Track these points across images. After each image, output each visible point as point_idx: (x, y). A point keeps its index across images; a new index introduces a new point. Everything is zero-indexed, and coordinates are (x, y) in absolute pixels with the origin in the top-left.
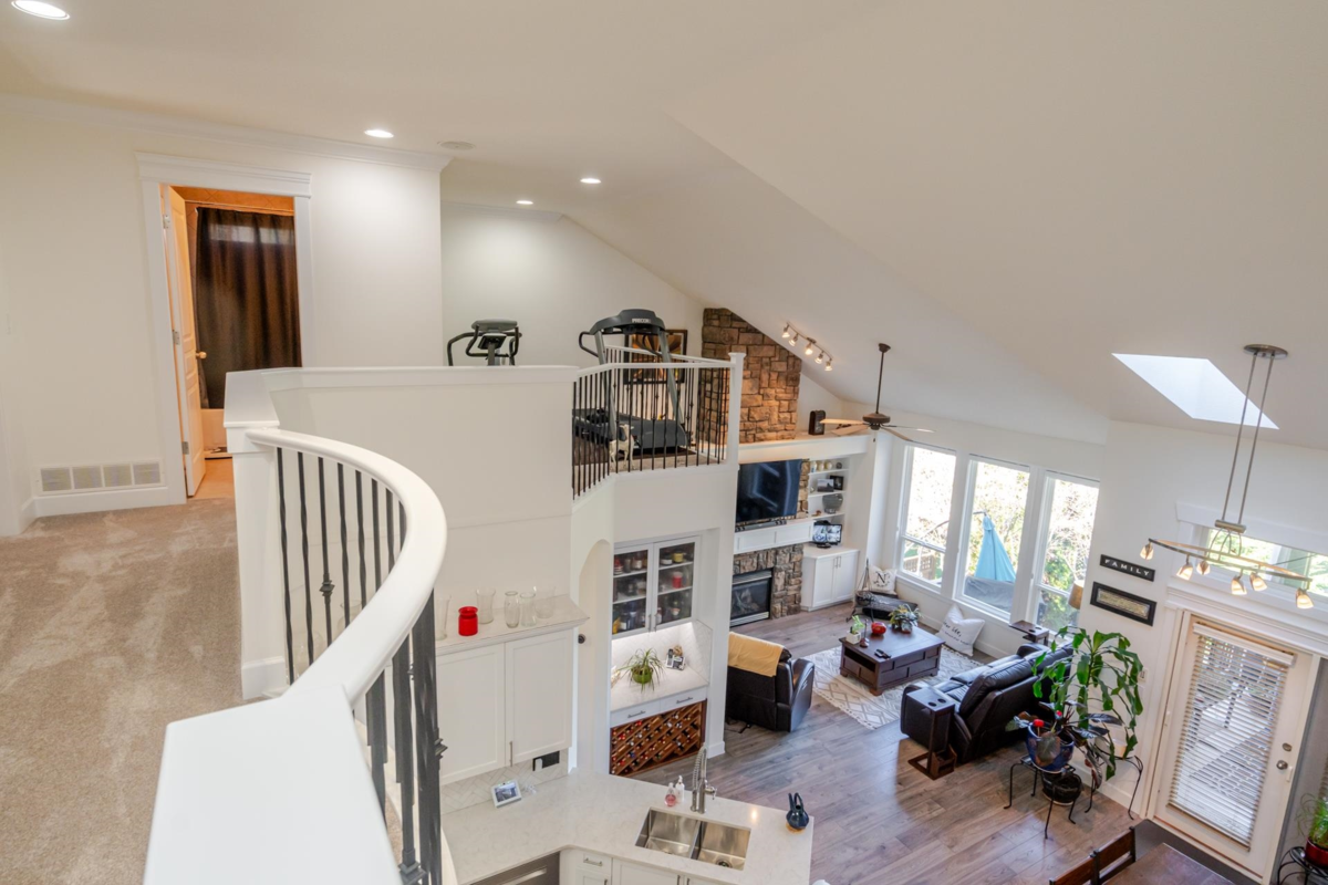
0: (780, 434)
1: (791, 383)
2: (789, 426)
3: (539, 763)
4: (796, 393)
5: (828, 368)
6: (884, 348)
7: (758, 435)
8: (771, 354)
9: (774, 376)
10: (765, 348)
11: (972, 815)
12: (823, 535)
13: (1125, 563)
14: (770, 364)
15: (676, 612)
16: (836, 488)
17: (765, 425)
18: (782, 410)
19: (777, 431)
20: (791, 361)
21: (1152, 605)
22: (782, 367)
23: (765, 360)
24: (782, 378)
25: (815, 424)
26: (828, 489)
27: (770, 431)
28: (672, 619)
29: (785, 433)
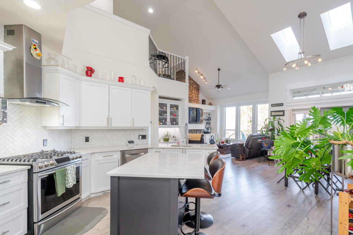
0: (196, 102)
1: (197, 90)
2: (198, 101)
3: (141, 137)
4: (199, 93)
5: (206, 83)
6: (219, 70)
7: (191, 101)
8: (193, 82)
9: (194, 88)
10: (191, 81)
11: (252, 164)
12: (207, 130)
13: (276, 104)
14: (192, 85)
15: (175, 123)
16: (209, 120)
17: (192, 99)
18: (196, 96)
19: (195, 101)
20: (197, 85)
21: (283, 111)
22: (195, 86)
23: (191, 84)
24: (195, 89)
25: (204, 102)
26: (207, 120)
27: (193, 101)
28: (174, 124)
29: (197, 102)
